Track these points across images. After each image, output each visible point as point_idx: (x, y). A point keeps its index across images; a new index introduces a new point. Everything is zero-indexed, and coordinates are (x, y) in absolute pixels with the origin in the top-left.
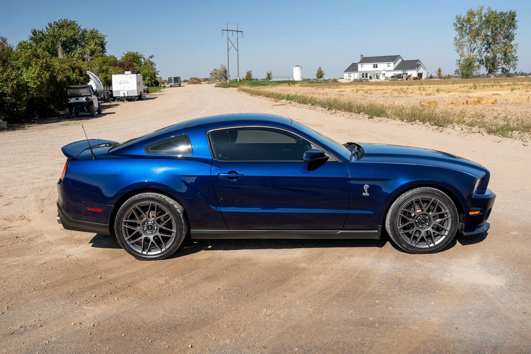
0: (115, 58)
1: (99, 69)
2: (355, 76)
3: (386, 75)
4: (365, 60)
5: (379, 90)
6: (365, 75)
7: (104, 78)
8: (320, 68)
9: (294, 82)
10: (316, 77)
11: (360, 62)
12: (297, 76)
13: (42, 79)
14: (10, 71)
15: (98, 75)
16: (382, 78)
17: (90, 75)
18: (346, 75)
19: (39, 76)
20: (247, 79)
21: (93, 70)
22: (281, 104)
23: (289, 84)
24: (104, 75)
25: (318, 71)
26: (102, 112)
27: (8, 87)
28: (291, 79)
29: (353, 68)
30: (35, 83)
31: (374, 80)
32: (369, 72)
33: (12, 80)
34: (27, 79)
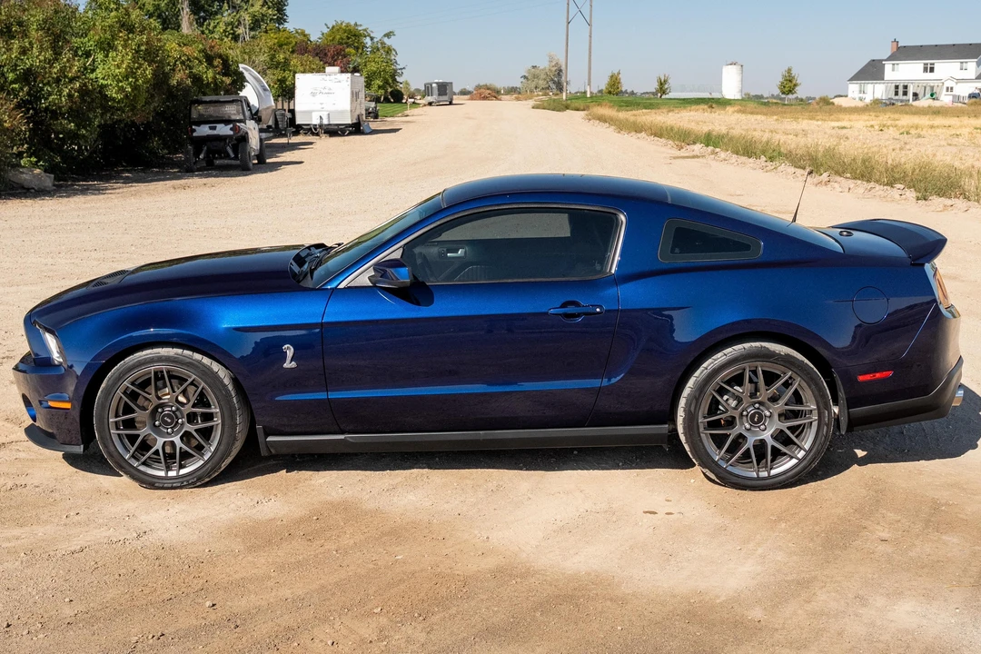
0: (305, 35)
1: (268, 59)
2: (877, 90)
3: (956, 92)
4: (903, 53)
5: (938, 127)
6: (901, 91)
7: (279, 80)
8: (789, 70)
9: (722, 103)
10: (777, 92)
11: (891, 58)
12: (731, 86)
13: (137, 80)
14: (68, 61)
15: (263, 73)
16: (946, 99)
17: (246, 75)
18: (853, 89)
19: (131, 73)
20: (610, 93)
21: (254, 62)
22: (691, 154)
23: (711, 107)
24: (279, 74)
25: (784, 76)
26: (268, 161)
27: (60, 95)
28: (716, 95)
29: (872, 71)
30: (121, 90)
31: (924, 102)
32: (912, 81)
33: (72, 80)
34: (103, 79)
